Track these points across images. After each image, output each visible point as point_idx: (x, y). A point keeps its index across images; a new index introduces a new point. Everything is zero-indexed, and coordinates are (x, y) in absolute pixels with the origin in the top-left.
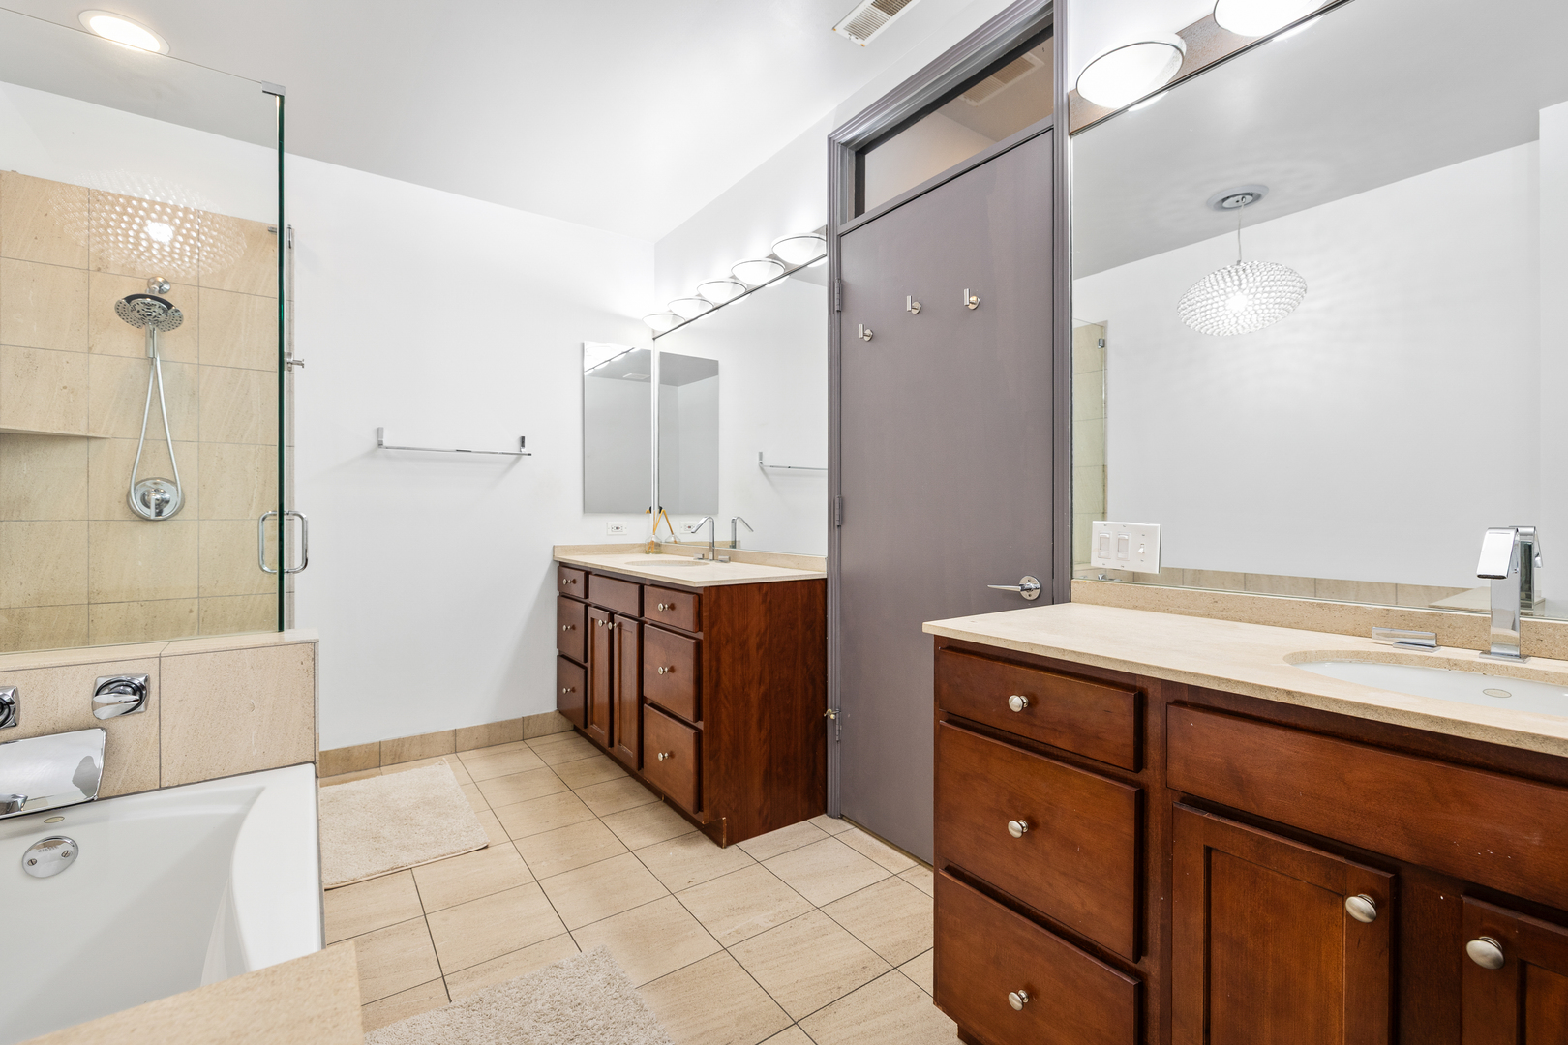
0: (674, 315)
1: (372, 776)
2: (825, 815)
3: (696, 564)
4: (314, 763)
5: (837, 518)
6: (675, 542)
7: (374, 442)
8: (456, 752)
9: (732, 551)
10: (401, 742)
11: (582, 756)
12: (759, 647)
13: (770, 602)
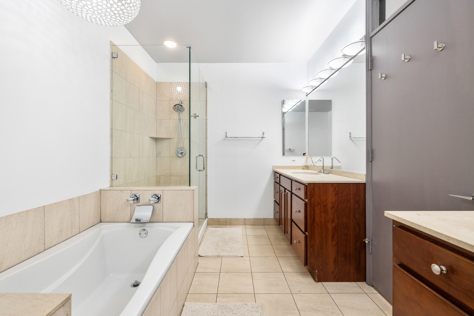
0: (312, 86)
1: (223, 227)
2: (365, 283)
3: (316, 174)
4: (193, 222)
5: (370, 158)
6: (314, 166)
7: (225, 136)
8: (245, 225)
9: (331, 170)
10: (231, 219)
11: (279, 234)
12: (332, 208)
13: (337, 191)
